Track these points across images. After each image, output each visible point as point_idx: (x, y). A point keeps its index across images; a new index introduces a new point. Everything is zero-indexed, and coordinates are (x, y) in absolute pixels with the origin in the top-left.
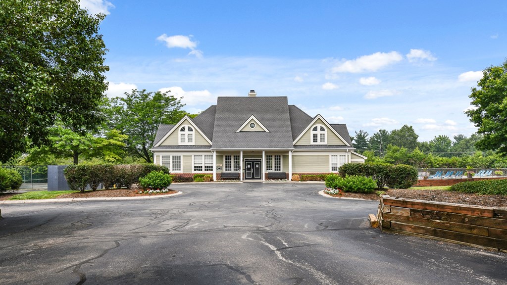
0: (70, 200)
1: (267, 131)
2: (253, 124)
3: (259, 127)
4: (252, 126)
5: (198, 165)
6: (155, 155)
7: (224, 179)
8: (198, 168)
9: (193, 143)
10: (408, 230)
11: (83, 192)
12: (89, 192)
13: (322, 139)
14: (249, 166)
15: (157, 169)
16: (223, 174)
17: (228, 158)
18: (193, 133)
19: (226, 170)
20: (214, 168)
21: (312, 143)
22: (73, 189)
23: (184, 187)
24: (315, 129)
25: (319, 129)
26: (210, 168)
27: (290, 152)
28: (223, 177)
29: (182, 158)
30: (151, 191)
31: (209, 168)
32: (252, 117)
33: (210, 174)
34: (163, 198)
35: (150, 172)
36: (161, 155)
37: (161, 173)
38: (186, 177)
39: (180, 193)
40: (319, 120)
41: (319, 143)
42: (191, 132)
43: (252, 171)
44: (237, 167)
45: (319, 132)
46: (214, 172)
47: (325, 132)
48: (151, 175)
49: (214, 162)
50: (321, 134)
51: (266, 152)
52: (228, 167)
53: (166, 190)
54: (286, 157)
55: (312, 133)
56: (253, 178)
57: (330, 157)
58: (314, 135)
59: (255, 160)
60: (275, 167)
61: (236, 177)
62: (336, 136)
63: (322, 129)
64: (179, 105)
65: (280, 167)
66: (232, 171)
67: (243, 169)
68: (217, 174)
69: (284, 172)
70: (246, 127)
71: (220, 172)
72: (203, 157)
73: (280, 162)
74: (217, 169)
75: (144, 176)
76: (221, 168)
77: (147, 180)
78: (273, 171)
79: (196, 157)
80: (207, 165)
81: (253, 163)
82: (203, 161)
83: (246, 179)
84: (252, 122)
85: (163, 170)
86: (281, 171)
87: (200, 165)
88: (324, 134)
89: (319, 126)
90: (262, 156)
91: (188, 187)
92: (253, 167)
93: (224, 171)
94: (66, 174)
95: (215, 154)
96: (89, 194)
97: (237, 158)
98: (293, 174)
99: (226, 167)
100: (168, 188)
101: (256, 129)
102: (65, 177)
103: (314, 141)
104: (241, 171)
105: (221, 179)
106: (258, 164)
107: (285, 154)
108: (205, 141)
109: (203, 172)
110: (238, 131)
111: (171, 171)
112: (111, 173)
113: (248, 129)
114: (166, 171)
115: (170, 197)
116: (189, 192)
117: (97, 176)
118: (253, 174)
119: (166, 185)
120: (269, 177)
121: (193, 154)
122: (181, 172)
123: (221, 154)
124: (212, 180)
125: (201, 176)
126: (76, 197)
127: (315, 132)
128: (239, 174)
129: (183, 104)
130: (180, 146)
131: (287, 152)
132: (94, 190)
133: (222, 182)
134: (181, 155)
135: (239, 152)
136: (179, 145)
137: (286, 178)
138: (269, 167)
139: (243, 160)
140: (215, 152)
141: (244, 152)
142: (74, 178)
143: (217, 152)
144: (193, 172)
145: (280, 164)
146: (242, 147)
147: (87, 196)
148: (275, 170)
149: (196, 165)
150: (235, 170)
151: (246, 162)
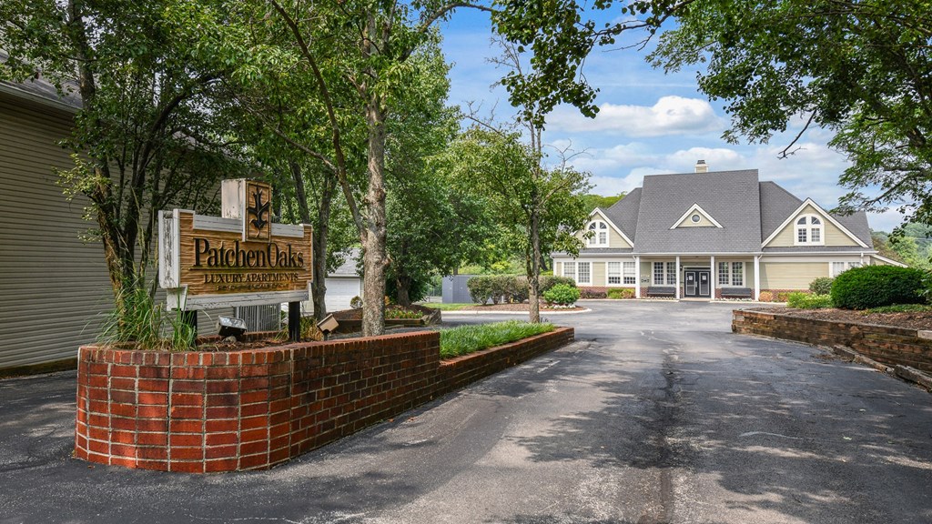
0: (475, 312)
1: (719, 226)
2: (698, 216)
3: (707, 220)
4: (696, 219)
5: (614, 276)
6: (555, 261)
7: (652, 296)
8: (613, 280)
9: (607, 245)
10: (743, 330)
11: (485, 305)
12: (491, 305)
13: (816, 237)
14: (691, 278)
15: (561, 281)
16: (650, 288)
17: (659, 266)
18: (607, 230)
19: (656, 283)
20: (638, 280)
21: (797, 243)
22: (475, 301)
23: (593, 304)
24: (803, 221)
25: (809, 220)
26: (632, 280)
27: (756, 259)
28: (650, 293)
29: (591, 265)
30: (556, 306)
31: (630, 280)
32: (696, 206)
33: (631, 288)
34: (570, 315)
35: (554, 284)
36: (563, 261)
37: (566, 287)
38: (597, 291)
39: (589, 310)
40: (809, 207)
41: (809, 242)
42: (603, 230)
43: (695, 285)
44: (672, 280)
45: (809, 226)
46: (637, 286)
47: (821, 226)
48: (555, 288)
49: (636, 271)
50: (813, 230)
51: (717, 258)
52: (659, 278)
53: (573, 306)
54: (750, 265)
55: (797, 227)
56: (697, 295)
57: (831, 265)
58: (800, 230)
59: (699, 268)
60: (734, 280)
61: (670, 294)
62: (840, 233)
63: (815, 221)
64: (587, 187)
65: (741, 280)
66: (665, 284)
67: (681, 282)
68: (641, 289)
69: (747, 287)
70: (686, 220)
71: (646, 285)
72: (622, 264)
73: (741, 272)
74: (642, 281)
75: (548, 290)
76: (648, 281)
77: (552, 294)
78: (730, 285)
79: (611, 265)
80: (627, 276)
81: (697, 273)
82: (621, 270)
83: (686, 296)
84: (696, 213)
85: (570, 283)
86: (744, 286)
87: (617, 276)
88: (818, 229)
89: (809, 216)
90: (709, 264)
91: (600, 304)
92: (697, 280)
93: (653, 285)
94: (469, 286)
95: (638, 261)
96: (492, 307)
97: (671, 265)
98: (761, 291)
99: (656, 279)
100: (575, 304)
101: (702, 223)
102: (469, 289)
103: (800, 241)
104: (678, 286)
105: (648, 295)
106: (706, 274)
107: (749, 261)
108: (623, 241)
109: (622, 285)
110: (674, 227)
111: (578, 284)
112: (513, 285)
113: (690, 223)
114: (572, 285)
115: (578, 314)
116: (600, 309)
117: (499, 288)
118: (697, 289)
119: (572, 300)
120: (723, 294)
121: (607, 260)
122: (590, 284)
123: (646, 261)
124: (633, 297)
125: (619, 291)
126: (479, 310)
127: (802, 227)
128: (675, 289)
129: (592, 185)
131: (752, 257)
132: (496, 303)
133: (648, 300)
134: (591, 261)
135: (674, 258)
136: (588, 247)
137: (750, 297)
138: (723, 279)
139: (681, 270)
140: (638, 259)
141: (681, 258)
142: (478, 290)
143: (641, 257)
144: (608, 285)
145: (741, 276)
146: (678, 251)
147: (491, 310)
148: (734, 284)
149: (611, 276)
150: (668, 283)
151: (687, 273)
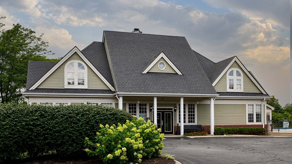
4: (161, 66)
9: (85, 87)
13: (238, 86)
17: (132, 107)
18: (85, 71)
21: (228, 90)
24: (232, 74)
25: (235, 73)
27: (212, 100)
32: (162, 55)
36: (38, 101)
40: (235, 63)
41: (235, 90)
42: (82, 71)
43: (162, 124)
45: (235, 77)
47: (242, 78)
54: (200, 106)
55: (228, 78)
56: (163, 132)
57: (247, 106)
58: (230, 80)
59: (165, 109)
60: (189, 118)
63: (238, 74)
65: (194, 118)
69: (199, 124)
70: (155, 68)
73: (194, 112)
78: (187, 123)
81: (163, 112)
84: (162, 61)
86: (196, 123)
88: (240, 80)
89: (235, 70)
95: (121, 101)
97: (143, 107)
98: (217, 127)
101: (167, 70)
103: (230, 88)
107: (199, 103)
110: (145, 72)
113: (158, 69)
121: (85, 102)
127: (231, 77)
130: (66, 89)
134: (69, 101)
136: (66, 87)
145: (194, 115)
148: (189, 122)
